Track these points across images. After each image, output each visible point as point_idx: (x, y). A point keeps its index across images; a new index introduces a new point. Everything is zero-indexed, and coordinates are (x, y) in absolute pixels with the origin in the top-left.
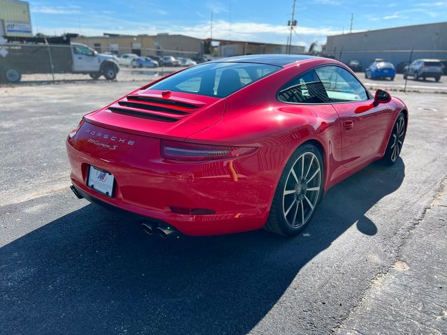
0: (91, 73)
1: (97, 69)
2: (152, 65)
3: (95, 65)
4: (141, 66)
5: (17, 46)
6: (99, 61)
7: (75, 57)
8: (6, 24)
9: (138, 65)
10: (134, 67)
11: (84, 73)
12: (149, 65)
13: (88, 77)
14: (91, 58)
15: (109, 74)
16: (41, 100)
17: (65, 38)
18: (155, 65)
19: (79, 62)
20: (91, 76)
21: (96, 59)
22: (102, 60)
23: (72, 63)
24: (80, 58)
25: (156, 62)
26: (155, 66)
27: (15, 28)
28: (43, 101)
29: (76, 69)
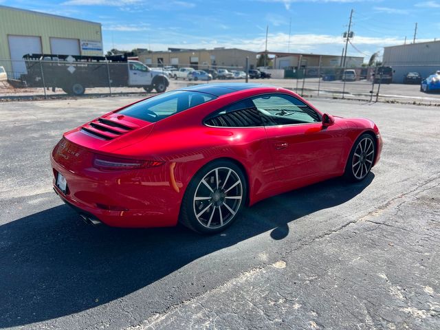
0: (145, 87)
1: (149, 83)
2: (207, 78)
3: (147, 80)
4: (196, 79)
5: (83, 64)
6: (152, 76)
7: (131, 73)
8: (82, 43)
9: (193, 78)
10: (190, 80)
11: (139, 87)
12: (203, 78)
13: (142, 90)
14: (145, 73)
15: (159, 88)
16: (92, 112)
17: (123, 57)
18: (210, 77)
19: (134, 77)
20: (146, 89)
21: (149, 74)
22: (154, 75)
23: (128, 79)
24: (135, 74)
25: (210, 75)
26: (209, 79)
27: (89, 46)
28: (93, 113)
29: (131, 83)
